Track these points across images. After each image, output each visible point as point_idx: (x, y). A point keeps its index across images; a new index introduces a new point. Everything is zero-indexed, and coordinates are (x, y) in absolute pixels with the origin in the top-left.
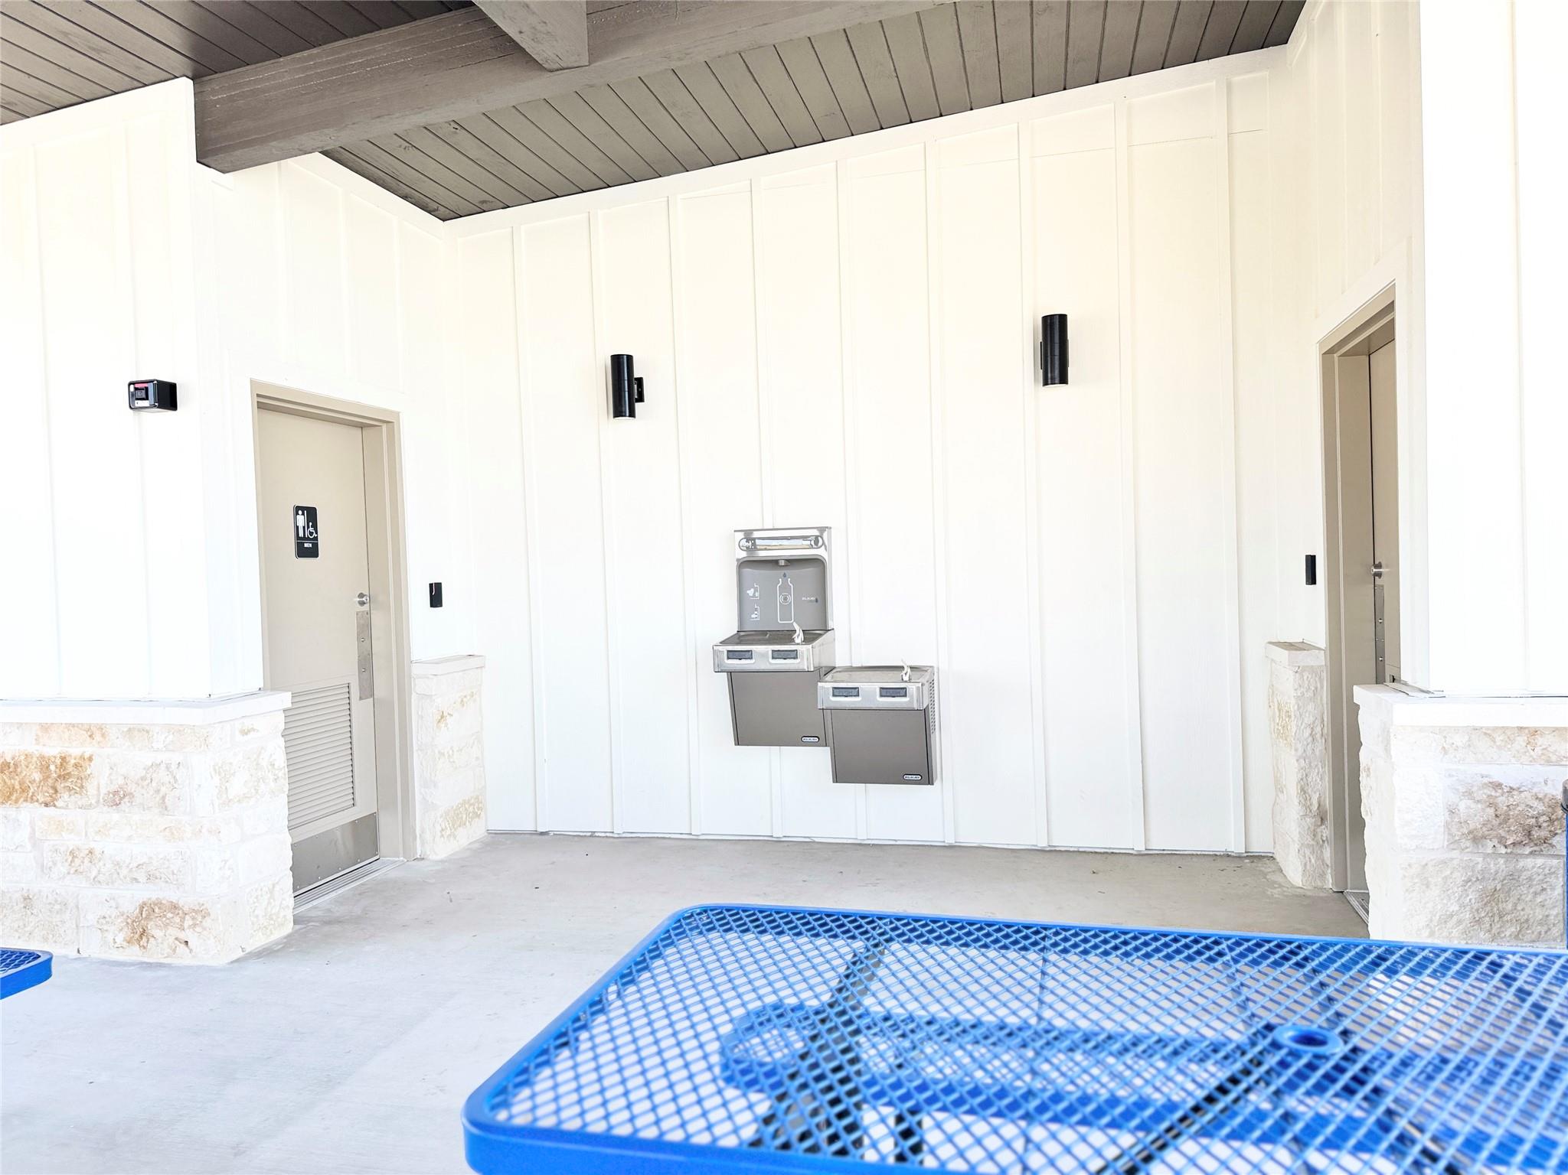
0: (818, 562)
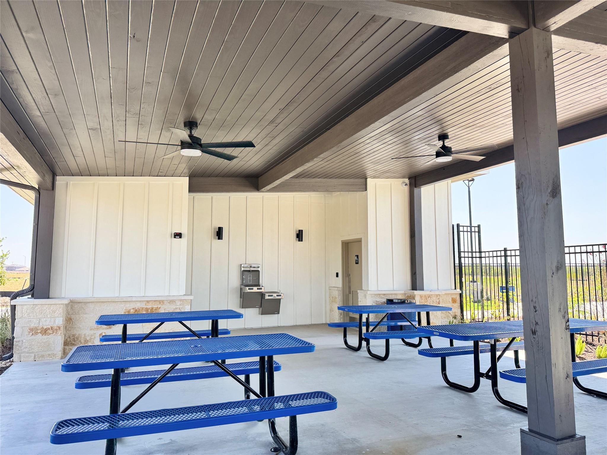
0: (258, 271)
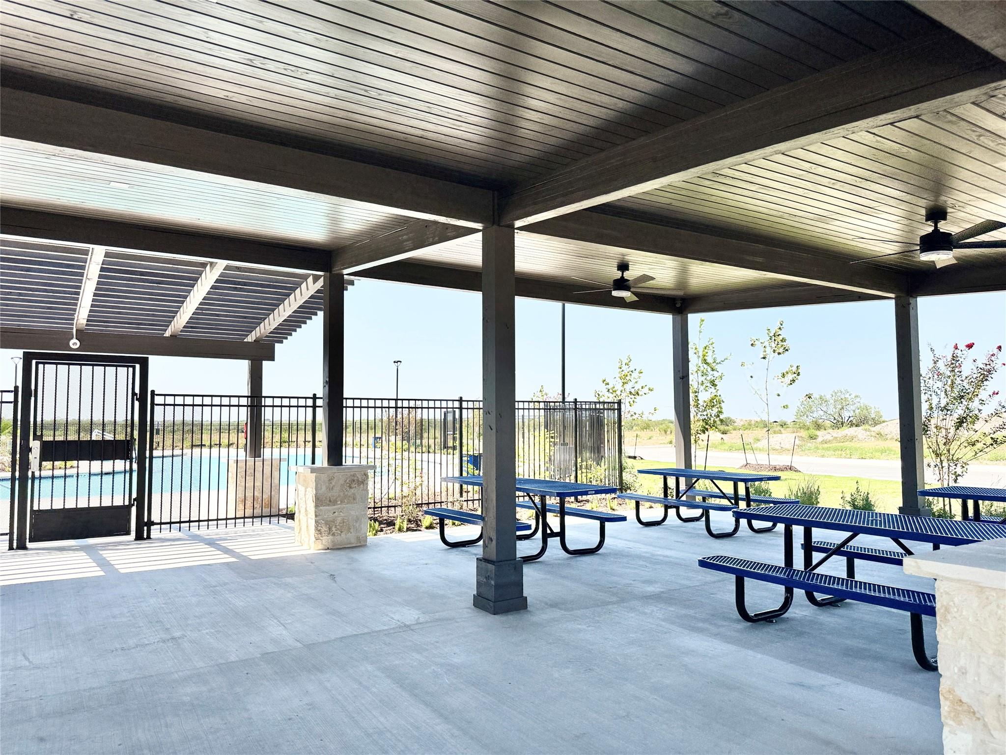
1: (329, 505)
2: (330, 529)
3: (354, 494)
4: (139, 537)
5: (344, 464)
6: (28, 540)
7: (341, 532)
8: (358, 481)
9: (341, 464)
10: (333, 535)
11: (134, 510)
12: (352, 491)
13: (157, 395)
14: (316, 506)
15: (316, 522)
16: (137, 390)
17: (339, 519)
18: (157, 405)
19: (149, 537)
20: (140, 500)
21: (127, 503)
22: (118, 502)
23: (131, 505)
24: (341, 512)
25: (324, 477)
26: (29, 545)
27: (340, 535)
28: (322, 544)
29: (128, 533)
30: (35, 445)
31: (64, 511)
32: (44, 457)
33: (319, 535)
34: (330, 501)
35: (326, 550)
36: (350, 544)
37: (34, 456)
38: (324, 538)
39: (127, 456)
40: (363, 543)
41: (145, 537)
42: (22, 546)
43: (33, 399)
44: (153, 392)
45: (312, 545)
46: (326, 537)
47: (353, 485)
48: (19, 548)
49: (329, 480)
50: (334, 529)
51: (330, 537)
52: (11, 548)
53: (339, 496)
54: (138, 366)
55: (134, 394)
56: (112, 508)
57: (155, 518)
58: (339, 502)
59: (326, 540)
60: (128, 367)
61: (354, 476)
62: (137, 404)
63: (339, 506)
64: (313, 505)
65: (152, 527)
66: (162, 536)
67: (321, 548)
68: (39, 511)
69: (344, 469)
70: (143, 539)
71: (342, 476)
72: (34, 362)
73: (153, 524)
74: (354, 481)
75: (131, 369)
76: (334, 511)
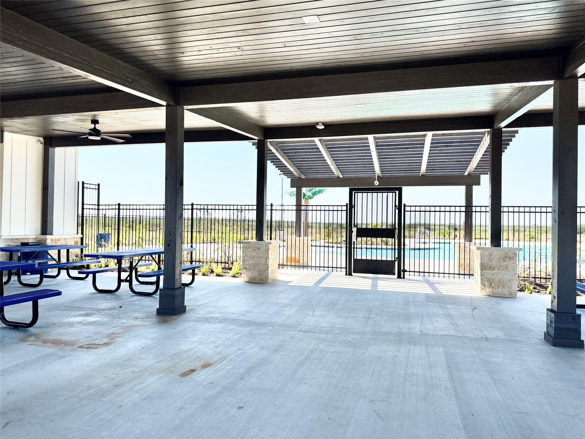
1: (490, 270)
2: (491, 284)
3: (507, 265)
4: (399, 277)
5: (502, 246)
6: (352, 272)
7: (498, 287)
8: (509, 257)
9: (500, 246)
10: (493, 288)
11: (396, 263)
12: (506, 263)
13: (407, 206)
14: (481, 270)
15: (481, 279)
16: (397, 204)
17: (497, 280)
18: (406, 211)
19: (404, 278)
20: (399, 258)
21: (393, 260)
22: (389, 259)
23: (395, 261)
24: (498, 275)
25: (486, 253)
26: (353, 274)
27: (498, 289)
28: (485, 292)
29: (394, 274)
30: (354, 230)
31: (367, 260)
32: (358, 235)
33: (484, 287)
34: (491, 268)
35: (488, 296)
36: (504, 295)
37: (354, 234)
38: (487, 289)
39: (393, 237)
40: (513, 296)
41: (402, 276)
42: (350, 274)
43: (353, 209)
44: (404, 205)
45: (480, 292)
46: (488, 289)
47: (506, 260)
48: (349, 275)
49: (490, 255)
50: (493, 285)
51: (491, 289)
52: (346, 274)
53: (496, 265)
54: (397, 192)
55: (396, 206)
56: (387, 261)
57: (407, 268)
58: (497, 269)
59: (488, 291)
60: (393, 192)
61: (507, 254)
62: (397, 211)
63: (497, 271)
64: (479, 269)
65: (405, 273)
66: (410, 278)
67: (485, 294)
68: (357, 259)
69: (502, 249)
70: (401, 278)
71: (498, 253)
72: (353, 192)
73: (406, 271)
74: (506, 257)
75: (394, 194)
76: (493, 274)
